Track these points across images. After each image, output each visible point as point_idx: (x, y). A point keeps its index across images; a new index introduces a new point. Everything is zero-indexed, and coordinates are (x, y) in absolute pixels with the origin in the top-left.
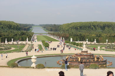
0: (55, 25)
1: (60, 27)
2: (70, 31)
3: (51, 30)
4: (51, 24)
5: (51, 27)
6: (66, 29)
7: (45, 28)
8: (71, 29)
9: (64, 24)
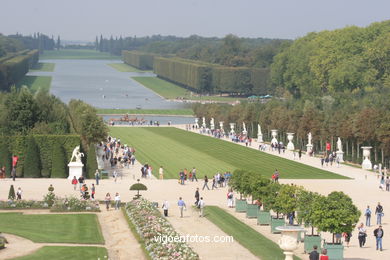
0: (232, 43)
1: (286, 60)
2: (368, 89)
3: (207, 86)
4: (193, 38)
5: (196, 57)
6: (338, 73)
7: (149, 68)
8: (373, 72)
9: (312, 36)
